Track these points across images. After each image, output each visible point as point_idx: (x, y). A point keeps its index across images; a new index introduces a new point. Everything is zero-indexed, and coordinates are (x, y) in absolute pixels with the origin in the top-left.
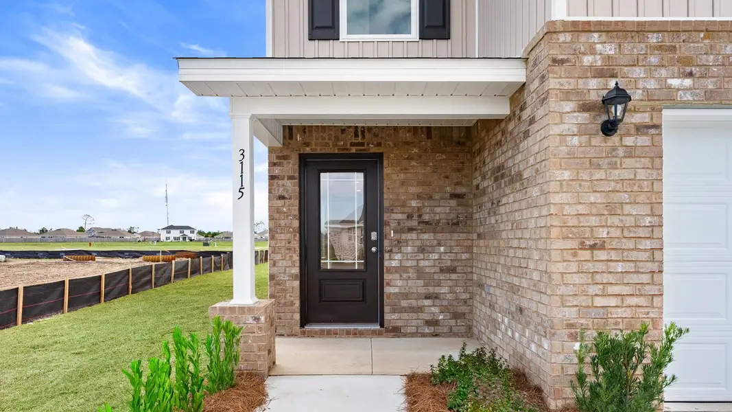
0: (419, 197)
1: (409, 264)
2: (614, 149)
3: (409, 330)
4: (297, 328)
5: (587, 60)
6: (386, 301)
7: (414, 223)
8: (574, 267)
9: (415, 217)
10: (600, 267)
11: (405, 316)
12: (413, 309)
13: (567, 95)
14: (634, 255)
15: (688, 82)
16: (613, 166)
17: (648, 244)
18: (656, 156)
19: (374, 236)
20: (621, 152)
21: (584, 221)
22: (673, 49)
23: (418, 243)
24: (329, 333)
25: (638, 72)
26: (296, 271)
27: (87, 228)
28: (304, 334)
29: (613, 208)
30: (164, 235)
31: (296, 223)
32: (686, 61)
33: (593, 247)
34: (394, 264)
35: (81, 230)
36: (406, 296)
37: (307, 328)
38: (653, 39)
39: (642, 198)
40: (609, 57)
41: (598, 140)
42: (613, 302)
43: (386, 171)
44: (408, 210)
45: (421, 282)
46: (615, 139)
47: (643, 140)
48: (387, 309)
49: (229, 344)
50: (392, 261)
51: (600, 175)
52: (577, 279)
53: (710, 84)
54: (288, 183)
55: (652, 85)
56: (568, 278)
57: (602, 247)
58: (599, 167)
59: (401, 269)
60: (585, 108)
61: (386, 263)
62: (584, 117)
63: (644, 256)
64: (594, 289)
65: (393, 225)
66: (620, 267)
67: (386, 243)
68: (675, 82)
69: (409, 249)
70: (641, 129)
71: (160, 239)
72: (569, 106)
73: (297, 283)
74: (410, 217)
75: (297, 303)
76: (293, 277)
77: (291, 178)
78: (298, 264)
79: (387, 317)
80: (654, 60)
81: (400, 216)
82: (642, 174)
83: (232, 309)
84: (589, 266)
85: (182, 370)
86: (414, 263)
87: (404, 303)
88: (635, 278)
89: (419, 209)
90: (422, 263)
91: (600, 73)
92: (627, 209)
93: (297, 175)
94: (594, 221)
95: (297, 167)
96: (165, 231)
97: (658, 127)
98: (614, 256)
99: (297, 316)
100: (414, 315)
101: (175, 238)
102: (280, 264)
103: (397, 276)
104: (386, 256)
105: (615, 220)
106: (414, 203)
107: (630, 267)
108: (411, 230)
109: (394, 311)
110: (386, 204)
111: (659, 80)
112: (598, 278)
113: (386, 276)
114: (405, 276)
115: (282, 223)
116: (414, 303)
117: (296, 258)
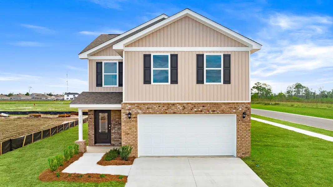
0: (118, 118)
1: (116, 132)
2: (130, 120)
3: (116, 145)
4: (94, 145)
5: (127, 108)
6: (112, 139)
7: (117, 124)
8: (125, 137)
9: (117, 122)
10: (129, 137)
11: (115, 142)
12: (116, 141)
13: (124, 113)
14: (133, 135)
15: (141, 111)
16: (130, 123)
17: (135, 134)
18: (136, 121)
19: (110, 126)
20: (131, 121)
21: (126, 131)
22: (139, 106)
23: (118, 128)
24: (100, 146)
25: (134, 110)
26: (93, 133)
27: (30, 93)
28: (95, 146)
29: (130, 129)
30: (66, 97)
31: (93, 124)
32: (141, 108)
33: (127, 134)
34: (113, 132)
35: (27, 94)
36: (115, 138)
37: (96, 144)
38: (136, 105)
39: (134, 127)
40: (130, 108)
41: (128, 119)
42: (130, 142)
43: (112, 113)
44: (116, 121)
45: (119, 135)
46: (131, 119)
47: (135, 119)
48: (112, 141)
49: (77, 148)
50: (113, 131)
51: (128, 124)
52: (125, 139)
53: (144, 111)
54: (92, 116)
55: (136, 111)
56: (124, 138)
57: (129, 134)
58: (128, 123)
59: (114, 133)
60: (126, 115)
61: (111, 132)
62: (126, 116)
63: (135, 135)
64: (128, 140)
65: (113, 124)
66: (131, 137)
67: (111, 127)
68: (139, 111)
69: (116, 129)
70: (134, 118)
71: (64, 99)
72: (124, 114)
73: (94, 136)
74: (116, 122)
75: (94, 140)
76: (93, 134)
77: (92, 114)
78: (94, 132)
79: (112, 142)
80: (136, 108)
81: (114, 122)
82: (134, 124)
83: (78, 142)
84: (127, 137)
85: (70, 151)
86: (117, 132)
87: (115, 140)
88: (133, 138)
89: (118, 121)
90: (119, 132)
91: (128, 110)
92: (132, 129)
93: (94, 114)
94: (128, 130)
95: (94, 112)
96: (66, 95)
97: (137, 117)
98: (131, 135)
99: (94, 142)
100: (117, 142)
101: (71, 99)
102: (90, 132)
103: (114, 134)
104: (112, 130)
105: (130, 130)
106: (117, 120)
107: (133, 137)
108: (116, 125)
109: (113, 141)
110: (112, 120)
111: (137, 111)
112: (128, 138)
113: (111, 134)
114: (115, 134)
115: (91, 124)
116: (117, 139)
117: (94, 130)
